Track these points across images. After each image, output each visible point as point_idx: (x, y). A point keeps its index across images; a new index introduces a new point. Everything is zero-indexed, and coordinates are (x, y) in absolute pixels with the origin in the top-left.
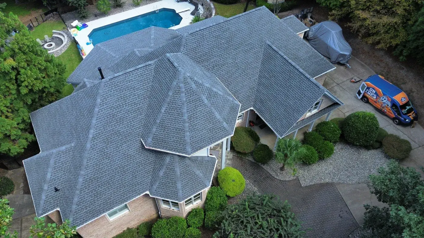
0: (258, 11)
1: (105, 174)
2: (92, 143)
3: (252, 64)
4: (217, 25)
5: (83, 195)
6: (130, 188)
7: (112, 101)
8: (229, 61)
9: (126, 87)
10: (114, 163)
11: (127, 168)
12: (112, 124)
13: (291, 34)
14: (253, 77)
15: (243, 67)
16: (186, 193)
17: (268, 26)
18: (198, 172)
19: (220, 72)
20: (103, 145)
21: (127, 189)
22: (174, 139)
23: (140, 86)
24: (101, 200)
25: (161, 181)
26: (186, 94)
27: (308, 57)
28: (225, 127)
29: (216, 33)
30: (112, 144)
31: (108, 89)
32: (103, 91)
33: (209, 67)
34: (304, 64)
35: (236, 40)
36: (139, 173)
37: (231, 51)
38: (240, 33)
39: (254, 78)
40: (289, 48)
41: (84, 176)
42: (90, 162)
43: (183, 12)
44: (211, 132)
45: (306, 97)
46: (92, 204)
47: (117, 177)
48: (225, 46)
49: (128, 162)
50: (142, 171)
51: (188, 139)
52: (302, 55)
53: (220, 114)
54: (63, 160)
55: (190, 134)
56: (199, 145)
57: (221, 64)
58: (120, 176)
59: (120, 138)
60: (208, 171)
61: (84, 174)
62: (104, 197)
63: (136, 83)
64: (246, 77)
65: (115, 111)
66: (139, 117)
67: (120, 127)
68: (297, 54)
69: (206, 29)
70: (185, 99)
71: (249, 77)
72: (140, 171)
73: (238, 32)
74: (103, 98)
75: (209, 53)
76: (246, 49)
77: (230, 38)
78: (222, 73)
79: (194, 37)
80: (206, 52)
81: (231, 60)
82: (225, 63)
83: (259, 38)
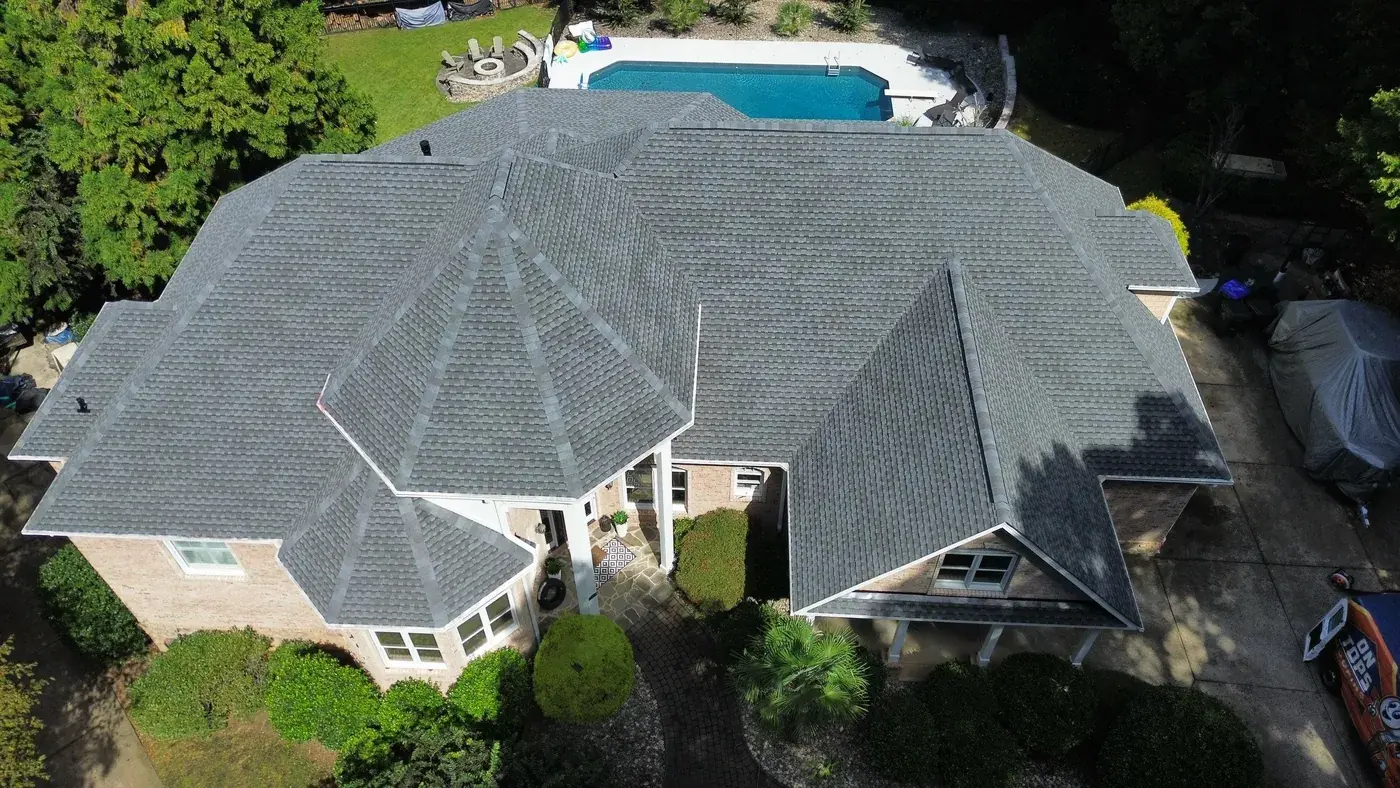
1: (190, 424)
2: (196, 322)
3: (858, 314)
4: (781, 134)
5: (109, 453)
6: (236, 503)
7: (301, 228)
8: (774, 269)
9: (359, 203)
10: (227, 406)
11: (254, 439)
12: (271, 291)
13: (1073, 271)
14: (838, 362)
15: (815, 313)
17: (986, 207)
18: (423, 562)
19: (722, 292)
20: (221, 342)
21: (228, 502)
22: (387, 417)
23: (401, 218)
24: (145, 493)
25: (315, 528)
27: (1114, 388)
28: (560, 459)
29: (769, 158)
30: (247, 349)
31: (305, 188)
32: (291, 188)
33: (689, 261)
34: (1084, 405)
35: (830, 210)
36: (281, 472)
37: (797, 239)
38: (861, 192)
39: (843, 367)
41: (133, 402)
42: (167, 372)
43: (909, 98)
44: (503, 452)
46: (118, 490)
47: (218, 451)
48: (782, 215)
49: (266, 424)
50: (291, 472)
51: (416, 437)
52: (1086, 369)
53: (568, 411)
54: (134, 336)
55: (430, 425)
56: (443, 475)
57: (738, 268)
58: (226, 454)
59: (276, 344)
60: (468, 581)
61: (138, 397)
62: (157, 488)
63: (392, 204)
64: (812, 348)
65: (296, 260)
66: (355, 308)
67: (292, 312)
68: (1068, 356)
70: (463, 307)
71: (826, 355)
72: (287, 469)
73: (853, 185)
74: (282, 207)
75: (712, 216)
76: (860, 254)
77: (813, 194)
78: (728, 298)
79: (680, 144)
80: (704, 207)
81: (782, 269)
82: (755, 270)
83: (929, 237)
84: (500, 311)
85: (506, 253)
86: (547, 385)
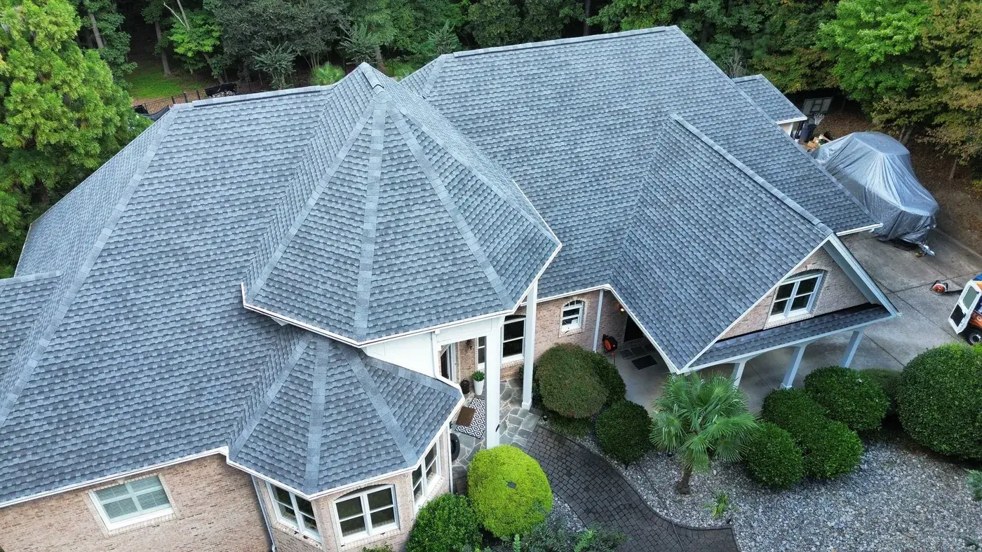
0: (658, 34)
1: (110, 362)
2: (99, 266)
3: (623, 164)
4: (534, 50)
5: (27, 412)
6: (173, 423)
7: (186, 164)
8: (557, 144)
9: (236, 135)
10: (146, 336)
11: (179, 360)
12: (169, 224)
13: (746, 108)
14: (620, 201)
15: (594, 170)
16: (333, 471)
17: (681, 77)
18: (384, 411)
19: (524, 168)
20: (129, 279)
21: (164, 426)
22: (328, 287)
23: (276, 141)
24: (74, 441)
25: (267, 417)
26: (384, 161)
27: (795, 179)
28: (490, 280)
29: (531, 67)
30: (156, 279)
31: (185, 131)
32: (170, 133)
33: (495, 150)
35: (583, 96)
36: (213, 383)
37: (566, 121)
38: (599, 80)
39: (625, 204)
40: (740, 143)
41: (46, 356)
42: (77, 319)
44: (442, 286)
45: (767, 252)
46: (44, 445)
47: (145, 380)
48: (551, 105)
49: (188, 343)
50: (223, 381)
51: (364, 291)
52: (775, 171)
53: (483, 241)
54: (19, 309)
55: (374, 278)
56: (396, 318)
57: (532, 148)
58: (154, 381)
59: (184, 269)
60: (422, 420)
61: (49, 349)
62: (86, 432)
63: (265, 131)
64: (600, 196)
65: (188, 193)
66: (252, 222)
67: (193, 238)
69: (504, 53)
70: (378, 174)
71: (611, 198)
72: (217, 379)
73: (593, 77)
74: (165, 150)
75: (503, 114)
76: (612, 122)
77: (568, 87)
78: (531, 172)
79: (465, 67)
80: (495, 109)
81: (563, 144)
82: (544, 147)
83: (652, 102)
84: (409, 172)
85: (401, 124)
86: (462, 224)
